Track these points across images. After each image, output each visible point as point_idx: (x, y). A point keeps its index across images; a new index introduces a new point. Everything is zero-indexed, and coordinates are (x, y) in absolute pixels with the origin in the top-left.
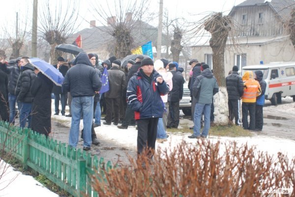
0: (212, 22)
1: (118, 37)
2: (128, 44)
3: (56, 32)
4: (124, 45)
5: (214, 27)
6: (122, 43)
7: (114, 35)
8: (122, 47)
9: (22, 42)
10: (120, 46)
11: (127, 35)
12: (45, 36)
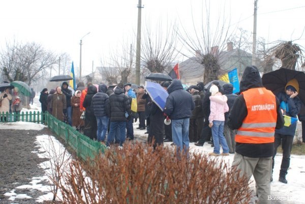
0: (282, 50)
1: (206, 66)
2: (215, 71)
3: (157, 61)
4: (211, 73)
5: (283, 55)
6: (210, 70)
7: (202, 63)
8: (210, 74)
9: (130, 71)
10: (208, 73)
11: (214, 63)
12: (147, 65)
